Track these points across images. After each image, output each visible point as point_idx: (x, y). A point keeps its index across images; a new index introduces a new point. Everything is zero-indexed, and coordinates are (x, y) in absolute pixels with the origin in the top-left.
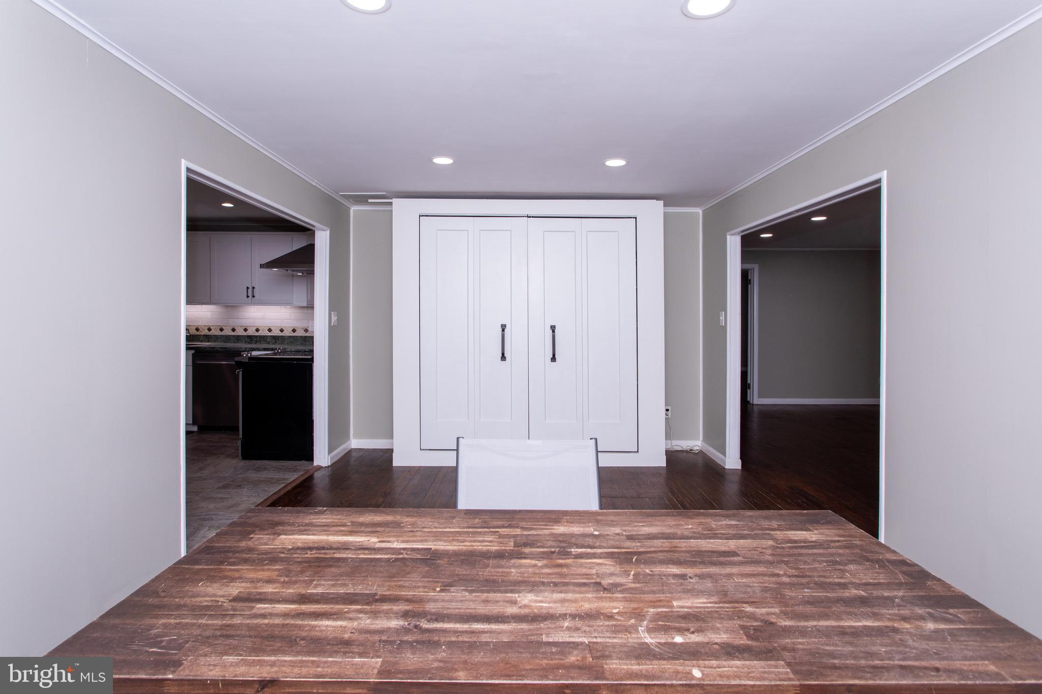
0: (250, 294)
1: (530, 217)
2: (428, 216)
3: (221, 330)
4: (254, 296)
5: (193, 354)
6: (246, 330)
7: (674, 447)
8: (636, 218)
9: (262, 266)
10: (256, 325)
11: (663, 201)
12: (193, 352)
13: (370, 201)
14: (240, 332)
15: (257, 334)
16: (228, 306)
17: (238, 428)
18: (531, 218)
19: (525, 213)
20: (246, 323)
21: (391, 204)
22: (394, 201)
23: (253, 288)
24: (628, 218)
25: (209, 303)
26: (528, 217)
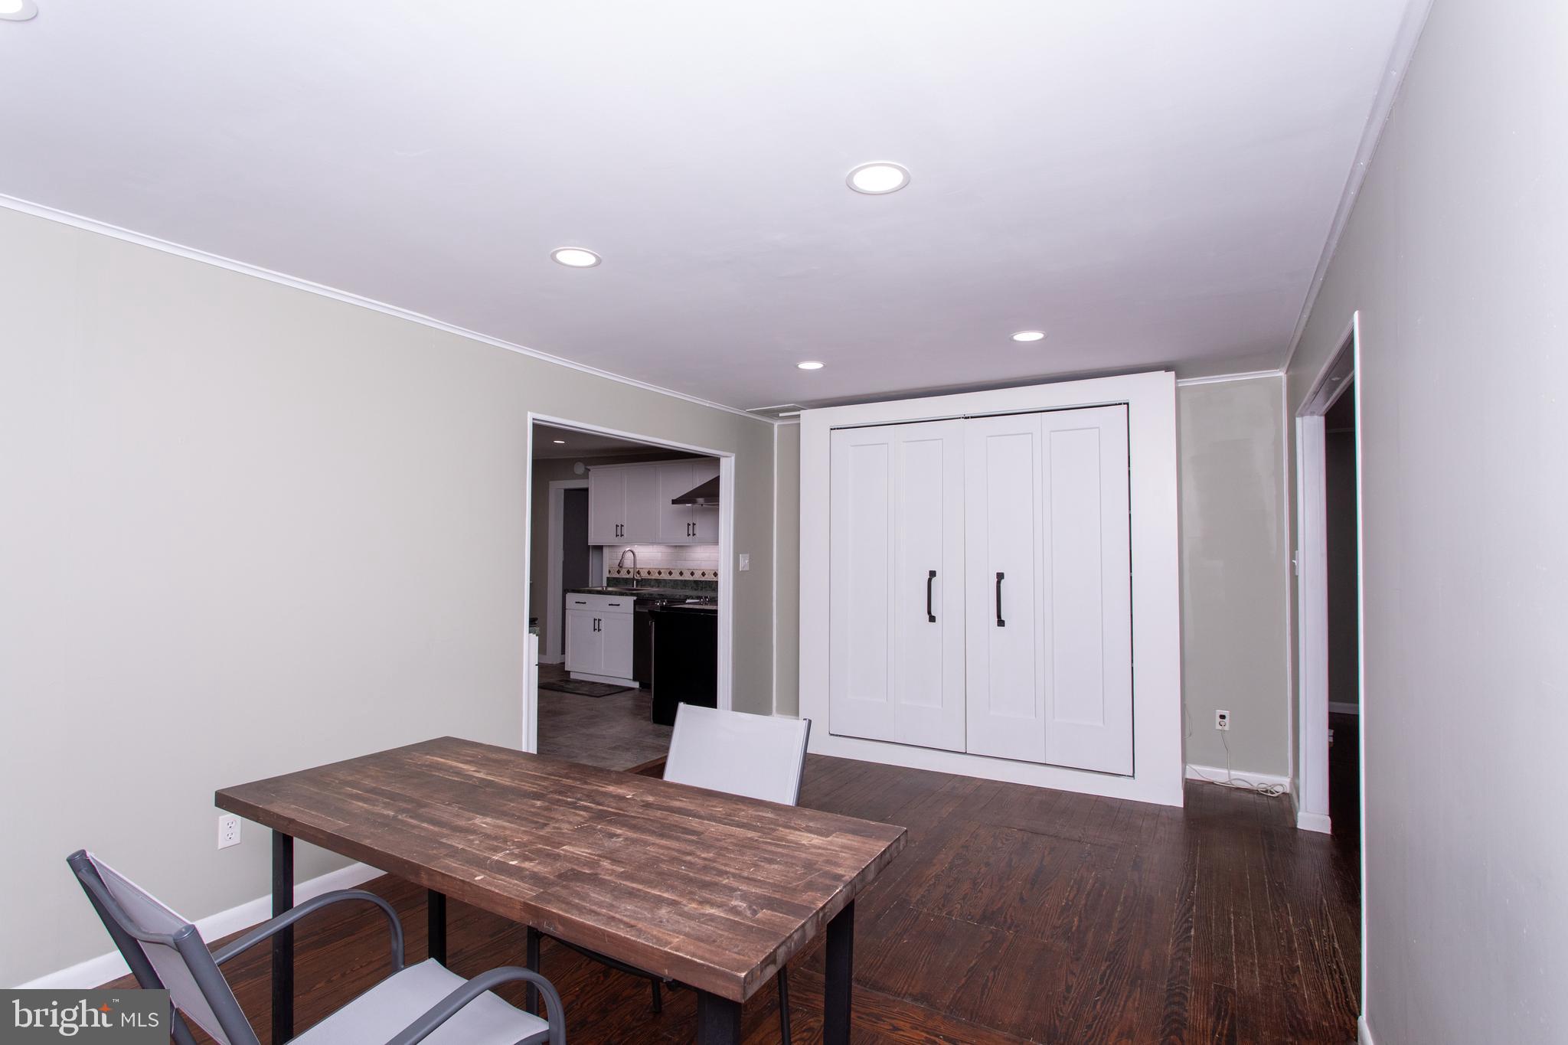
0: (691, 532)
1: (968, 418)
2: (841, 428)
3: (670, 573)
4: (694, 535)
5: (634, 601)
6: (692, 574)
7: (1233, 782)
8: (1128, 404)
9: (674, 502)
10: (703, 568)
11: (1174, 372)
12: (635, 598)
13: (781, 415)
14: (687, 577)
15: (703, 579)
16: (676, 546)
17: (650, 685)
18: (970, 419)
19: (961, 413)
20: (692, 565)
21: (799, 416)
22: (802, 413)
23: (694, 524)
24: (1116, 404)
25: (653, 543)
26: (966, 418)
